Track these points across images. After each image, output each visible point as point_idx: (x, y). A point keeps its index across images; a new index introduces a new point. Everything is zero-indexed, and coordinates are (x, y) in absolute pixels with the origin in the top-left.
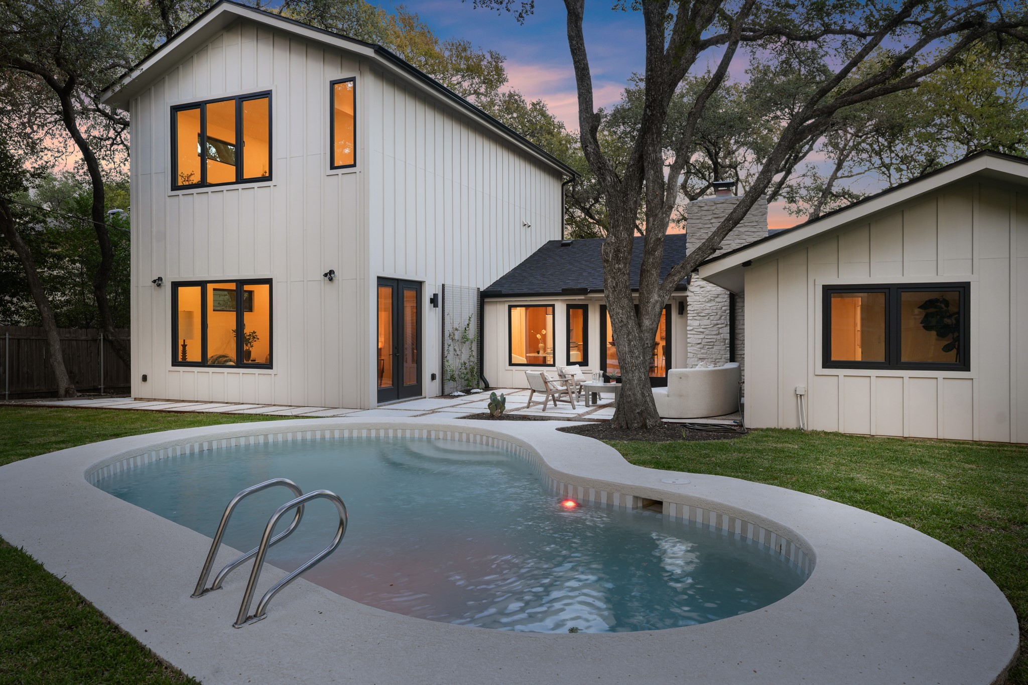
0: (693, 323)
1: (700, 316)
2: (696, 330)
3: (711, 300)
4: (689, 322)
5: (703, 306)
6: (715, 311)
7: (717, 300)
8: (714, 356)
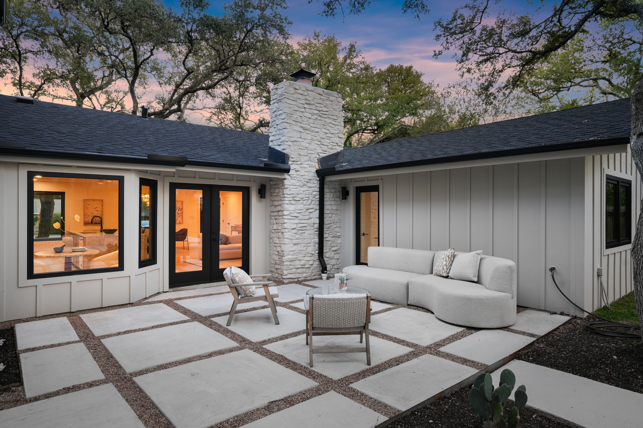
0: (289, 208)
1: (295, 200)
2: (292, 215)
3: (304, 185)
4: (286, 206)
5: (298, 190)
6: (308, 196)
7: (310, 185)
8: (306, 241)
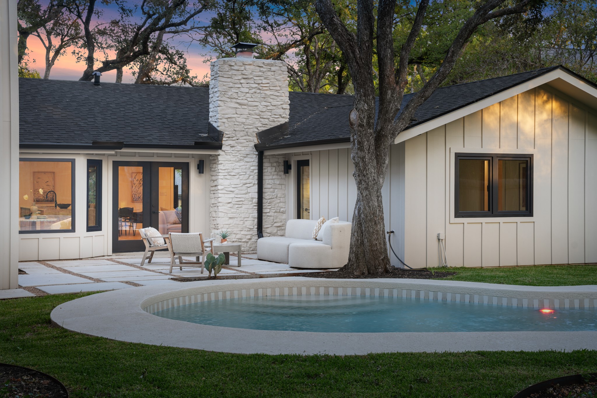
0: (224, 182)
1: (230, 175)
2: (227, 189)
3: (240, 160)
4: (220, 181)
5: (233, 165)
6: (245, 171)
7: (247, 159)
8: (243, 215)
